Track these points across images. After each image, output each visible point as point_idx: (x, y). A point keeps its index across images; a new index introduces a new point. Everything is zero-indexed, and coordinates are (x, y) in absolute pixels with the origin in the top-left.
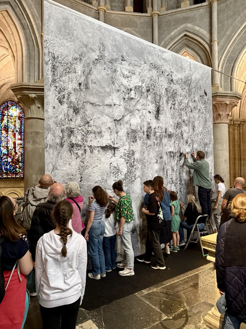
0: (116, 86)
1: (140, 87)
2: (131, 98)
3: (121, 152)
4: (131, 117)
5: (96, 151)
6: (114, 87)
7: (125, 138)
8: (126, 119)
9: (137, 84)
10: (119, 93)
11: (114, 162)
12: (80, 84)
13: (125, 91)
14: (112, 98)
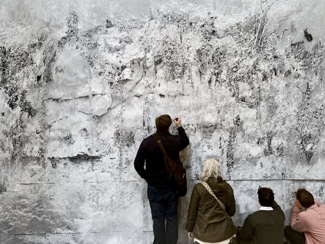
0: (97, 68)
1: (141, 60)
2: (124, 80)
3: (105, 164)
4: (124, 108)
5: (60, 165)
6: (92, 70)
7: (112, 142)
8: (115, 112)
9: (135, 57)
10: (102, 77)
11: (91, 178)
12: (39, 78)
13: (113, 72)
14: (90, 86)
